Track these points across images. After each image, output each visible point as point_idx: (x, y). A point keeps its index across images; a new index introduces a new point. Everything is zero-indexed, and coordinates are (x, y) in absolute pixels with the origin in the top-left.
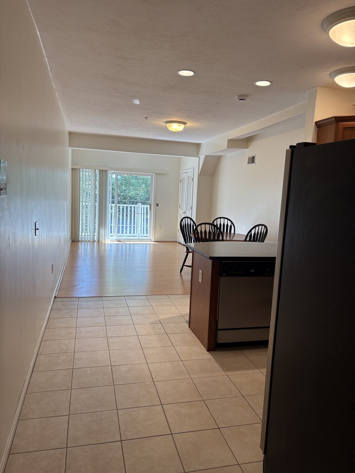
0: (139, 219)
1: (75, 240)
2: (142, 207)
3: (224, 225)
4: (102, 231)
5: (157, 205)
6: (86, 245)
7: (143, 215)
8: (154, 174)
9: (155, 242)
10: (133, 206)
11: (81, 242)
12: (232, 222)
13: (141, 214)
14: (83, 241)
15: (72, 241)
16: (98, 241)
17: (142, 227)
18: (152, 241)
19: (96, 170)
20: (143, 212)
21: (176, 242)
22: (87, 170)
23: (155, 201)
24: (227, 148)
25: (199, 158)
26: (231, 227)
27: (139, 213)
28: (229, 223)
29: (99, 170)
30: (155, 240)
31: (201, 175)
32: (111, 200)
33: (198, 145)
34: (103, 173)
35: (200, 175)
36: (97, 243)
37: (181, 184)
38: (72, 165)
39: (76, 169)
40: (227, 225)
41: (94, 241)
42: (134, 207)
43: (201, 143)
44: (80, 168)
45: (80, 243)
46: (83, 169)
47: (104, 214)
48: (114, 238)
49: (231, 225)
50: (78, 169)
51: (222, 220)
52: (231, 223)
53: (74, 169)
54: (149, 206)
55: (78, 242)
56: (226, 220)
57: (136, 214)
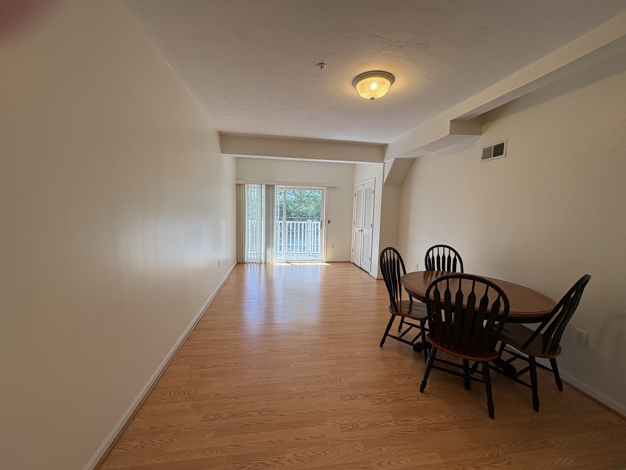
0: (310, 236)
1: (240, 262)
2: (312, 224)
3: (444, 257)
4: (269, 251)
5: (329, 222)
6: (252, 268)
7: (313, 232)
8: (325, 188)
9: (326, 262)
10: (303, 222)
11: (248, 264)
12: (456, 253)
13: (312, 231)
14: (249, 263)
15: (237, 262)
16: (265, 263)
17: (313, 246)
18: (323, 262)
19: (263, 186)
20: (313, 230)
21: (350, 262)
22: (253, 185)
23: (326, 217)
24: (450, 134)
25: (384, 164)
26: (455, 260)
27: (309, 231)
28: (453, 255)
29: (266, 185)
30: (327, 261)
31: (387, 185)
32: (278, 217)
33: (383, 148)
34: (270, 188)
35: (385, 185)
36: (264, 264)
37: (355, 199)
38: (236, 180)
39: (241, 184)
40: (449, 257)
41: (261, 263)
42: (304, 224)
43: (387, 144)
44: (244, 183)
45: (246, 265)
46: (248, 184)
47: (271, 232)
48: (283, 258)
49: (455, 258)
50: (243, 184)
51: (441, 249)
52: (454, 254)
53: (239, 184)
54: (319, 223)
55: (244, 265)
56: (447, 250)
57: (306, 232)
